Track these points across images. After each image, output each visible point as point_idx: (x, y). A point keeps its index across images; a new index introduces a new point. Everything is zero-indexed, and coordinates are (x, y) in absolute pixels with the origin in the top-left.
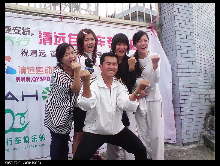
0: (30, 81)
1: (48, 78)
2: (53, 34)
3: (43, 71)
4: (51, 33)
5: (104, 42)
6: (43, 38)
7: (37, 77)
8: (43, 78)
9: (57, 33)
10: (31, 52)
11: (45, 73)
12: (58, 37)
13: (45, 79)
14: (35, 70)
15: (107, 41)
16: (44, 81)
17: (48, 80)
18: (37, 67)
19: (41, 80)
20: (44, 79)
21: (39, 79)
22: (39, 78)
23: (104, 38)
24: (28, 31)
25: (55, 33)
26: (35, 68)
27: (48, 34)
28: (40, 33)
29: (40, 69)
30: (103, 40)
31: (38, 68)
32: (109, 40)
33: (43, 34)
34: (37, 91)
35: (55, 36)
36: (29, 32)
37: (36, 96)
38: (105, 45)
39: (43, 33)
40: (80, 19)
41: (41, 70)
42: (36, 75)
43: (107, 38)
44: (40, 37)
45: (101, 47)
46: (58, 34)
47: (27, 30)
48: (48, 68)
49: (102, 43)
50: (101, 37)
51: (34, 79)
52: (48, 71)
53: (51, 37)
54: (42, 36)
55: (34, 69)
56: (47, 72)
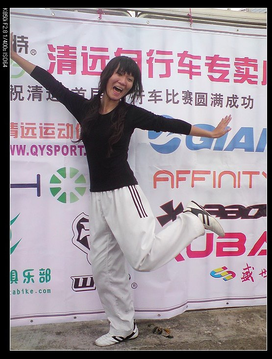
0: (26, 154)
1: (65, 149)
2: (79, 51)
3: (53, 133)
4: (75, 48)
5: (198, 67)
6: (57, 59)
7: (40, 146)
8: (53, 149)
9: (88, 49)
10: (28, 91)
11: (59, 137)
12: (91, 56)
13: (58, 150)
14: (37, 131)
15: (207, 64)
16: (55, 154)
17: (65, 152)
18: (41, 124)
19: (50, 153)
20: (56, 150)
21: (45, 150)
22: (46, 147)
23: (199, 58)
24: (24, 44)
25: (84, 48)
26: (37, 126)
27: (67, 50)
28: (51, 47)
29: (47, 129)
30: (195, 62)
31: (43, 126)
32: (210, 61)
33: (57, 50)
34: (38, 176)
35: (85, 55)
36: (26, 46)
37: (37, 186)
38: (199, 74)
39: (59, 47)
40: (144, 15)
41: (50, 131)
42: (38, 141)
43: (208, 58)
44: (51, 57)
45: (191, 78)
46: (92, 49)
47: (22, 41)
48: (65, 127)
49: (194, 70)
50: (191, 56)
51: (34, 149)
52: (65, 132)
53: (75, 57)
54: (55, 54)
55: (35, 128)
56: (62, 135)
